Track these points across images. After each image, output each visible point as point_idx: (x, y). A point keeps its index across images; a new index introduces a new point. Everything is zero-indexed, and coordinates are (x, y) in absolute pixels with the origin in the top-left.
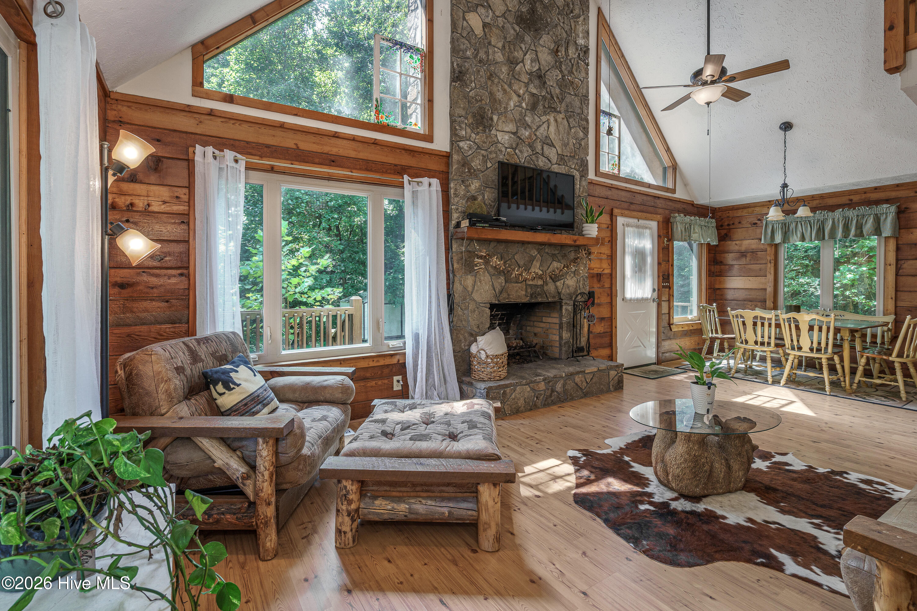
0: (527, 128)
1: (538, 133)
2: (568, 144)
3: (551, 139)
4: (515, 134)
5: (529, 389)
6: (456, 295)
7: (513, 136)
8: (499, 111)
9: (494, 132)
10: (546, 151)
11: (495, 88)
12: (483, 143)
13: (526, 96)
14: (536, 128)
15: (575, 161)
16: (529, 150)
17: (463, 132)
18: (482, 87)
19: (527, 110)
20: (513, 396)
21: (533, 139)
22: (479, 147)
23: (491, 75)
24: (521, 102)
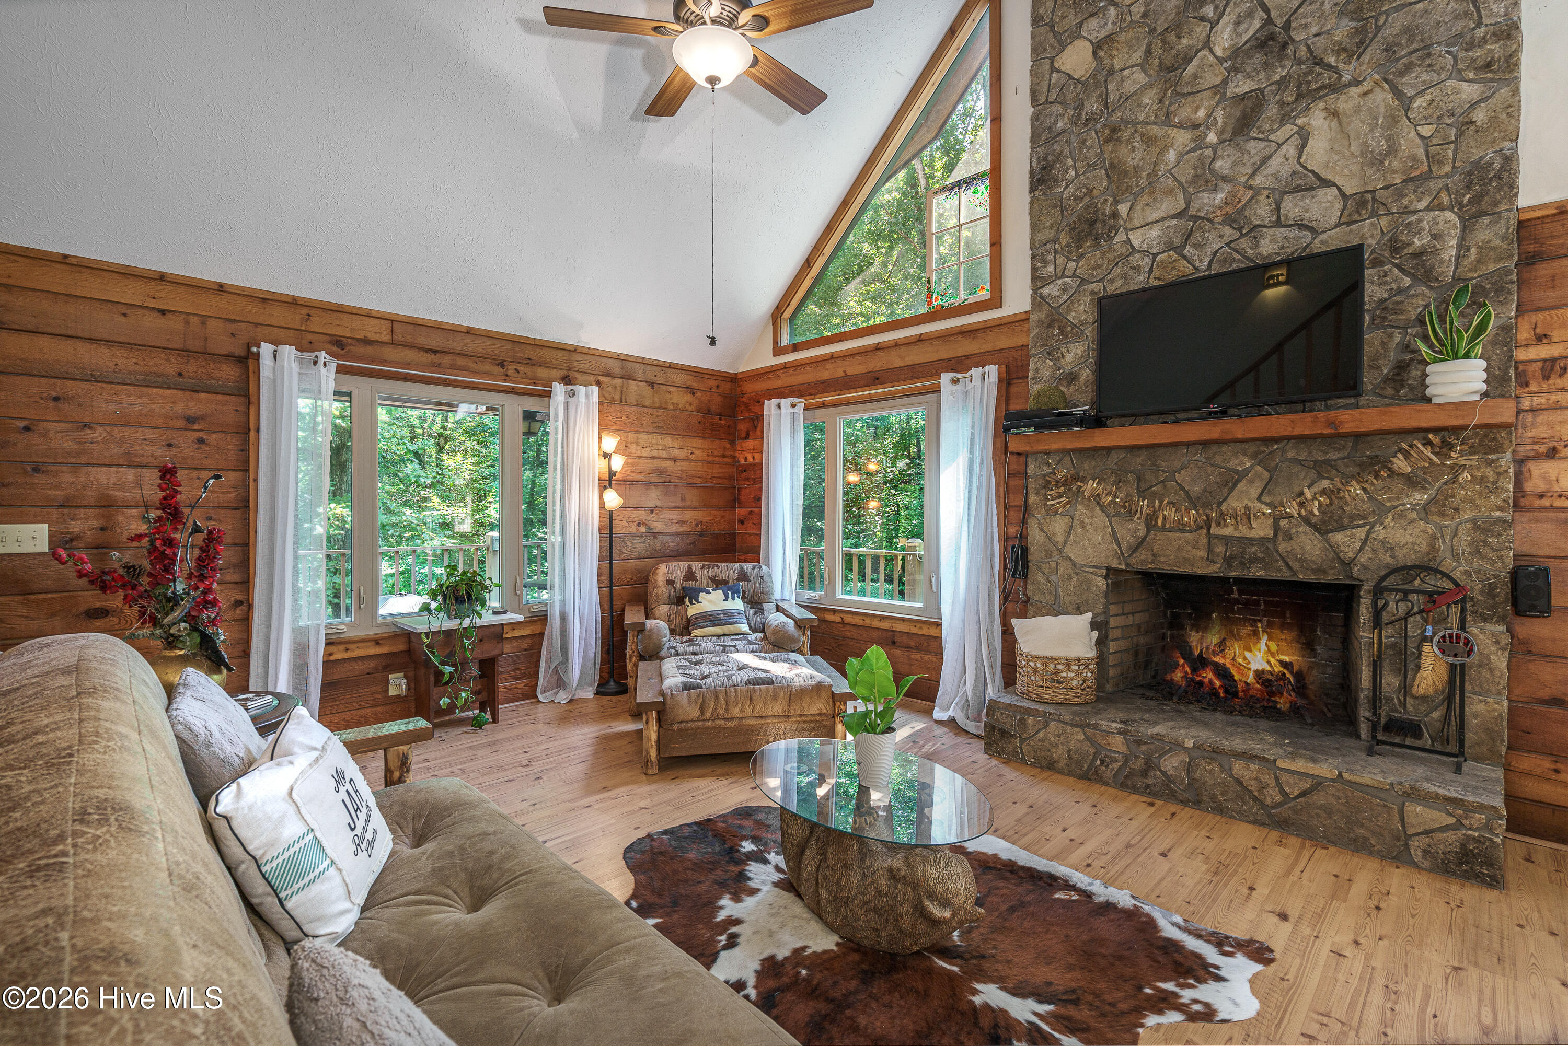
0: (1221, 184)
1: (1258, 181)
2: (1392, 150)
3: (1313, 172)
4: (1179, 215)
5: (1081, 737)
6: (1032, 548)
7: (1175, 222)
8: (1136, 189)
9: (1121, 237)
10: (1292, 207)
11: (1123, 151)
12: (1093, 269)
13: (1219, 116)
14: (1250, 171)
15: (1433, 185)
16: (1228, 231)
17: (1051, 269)
18: (1091, 166)
19: (1221, 142)
20: (1041, 735)
21: (1244, 201)
22: (1083, 281)
23: (1114, 130)
24: (1202, 138)
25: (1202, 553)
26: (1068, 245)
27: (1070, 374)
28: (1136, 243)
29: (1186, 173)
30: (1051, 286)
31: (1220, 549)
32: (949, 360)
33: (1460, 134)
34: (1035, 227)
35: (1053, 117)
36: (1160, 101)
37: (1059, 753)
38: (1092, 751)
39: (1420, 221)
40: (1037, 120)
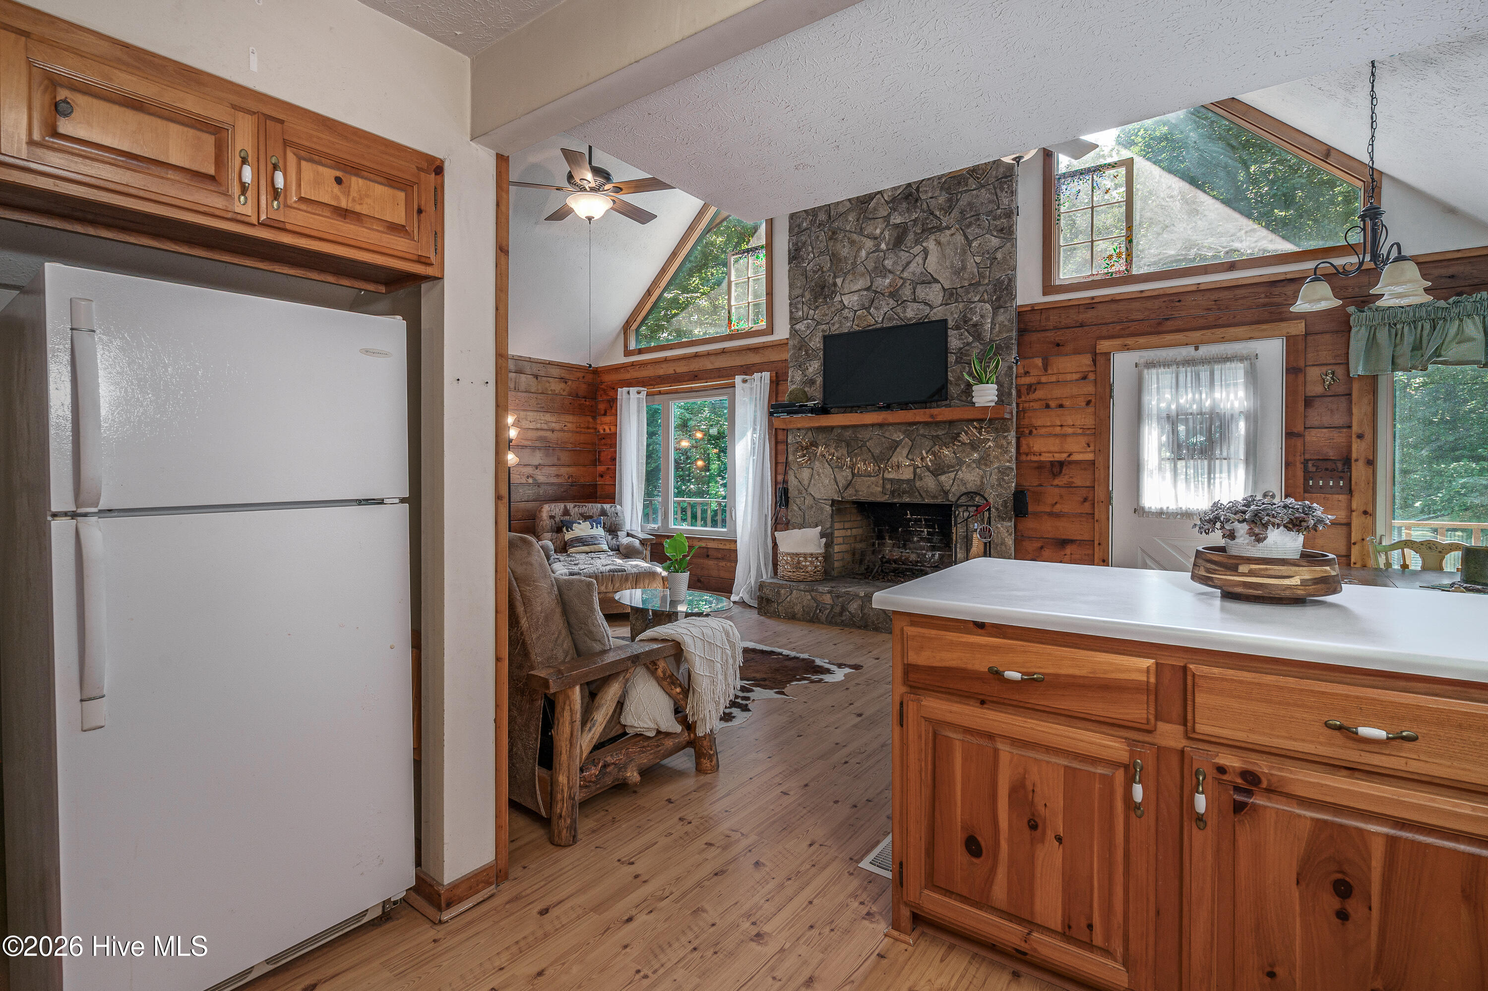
0: (888, 274)
1: (905, 275)
2: (964, 268)
3: (930, 273)
4: (868, 289)
5: (810, 597)
6: (790, 489)
7: (865, 293)
8: (845, 271)
9: (837, 298)
10: (921, 292)
11: (839, 246)
12: (823, 316)
13: (887, 233)
14: (901, 269)
15: (981, 289)
16: (891, 302)
17: (800, 313)
18: (821, 253)
19: (888, 250)
20: (788, 599)
21: (899, 285)
22: (818, 323)
23: (834, 233)
24: (879, 245)
25: (880, 489)
26: (810, 300)
27: (811, 380)
28: (846, 303)
29: (871, 265)
30: (801, 324)
31: (888, 486)
32: (742, 366)
33: (991, 264)
34: (791, 286)
35: (801, 219)
36: (858, 220)
37: (798, 609)
38: (815, 605)
39: (975, 307)
40: (792, 219)
